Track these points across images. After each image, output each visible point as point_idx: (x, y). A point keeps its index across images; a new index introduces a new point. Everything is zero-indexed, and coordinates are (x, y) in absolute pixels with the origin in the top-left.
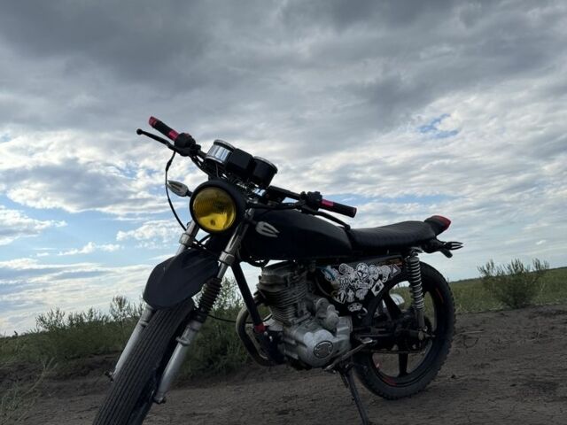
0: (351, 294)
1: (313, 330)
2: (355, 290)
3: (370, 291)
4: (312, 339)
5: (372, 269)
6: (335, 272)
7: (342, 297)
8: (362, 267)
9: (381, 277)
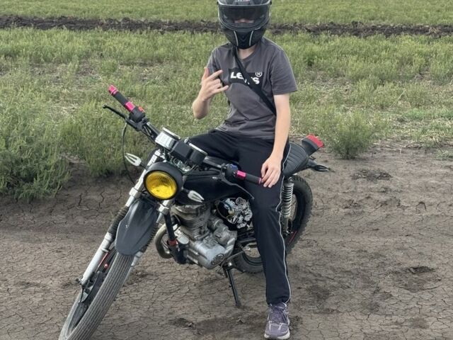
0: (241, 218)
1: (213, 246)
2: (244, 215)
6: (232, 203)
7: (234, 219)
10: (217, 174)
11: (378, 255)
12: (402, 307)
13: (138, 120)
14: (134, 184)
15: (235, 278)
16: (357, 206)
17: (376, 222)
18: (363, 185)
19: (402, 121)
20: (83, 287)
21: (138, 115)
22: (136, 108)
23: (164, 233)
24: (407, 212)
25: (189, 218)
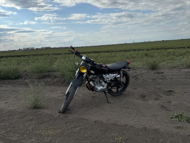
1: (100, 86)
2: (108, 79)
3: (111, 79)
4: (100, 88)
5: (112, 75)
6: (105, 76)
7: (106, 80)
8: (110, 74)
9: (114, 76)
10: (98, 66)
11: (159, 88)
12: (165, 99)
13: (77, 54)
14: (77, 70)
15: (107, 95)
16: (155, 79)
17: (160, 83)
18: (156, 75)
19: (168, 63)
20: (66, 95)
21: (77, 52)
22: (77, 51)
23: (87, 83)
24: (168, 80)
25: (93, 79)
